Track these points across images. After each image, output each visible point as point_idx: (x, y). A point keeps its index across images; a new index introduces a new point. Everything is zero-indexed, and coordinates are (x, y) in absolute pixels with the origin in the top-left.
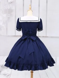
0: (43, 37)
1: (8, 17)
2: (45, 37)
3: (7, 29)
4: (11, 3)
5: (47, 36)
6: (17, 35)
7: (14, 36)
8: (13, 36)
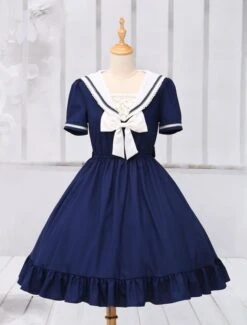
0: (191, 167)
1: (30, 80)
2: (200, 167)
4: (39, 16)
5: (209, 163)
7: (58, 164)
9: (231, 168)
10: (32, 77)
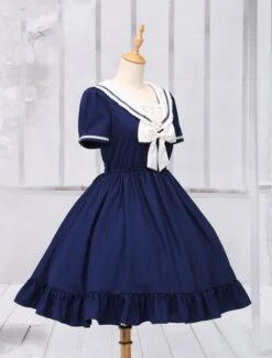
1: (28, 102)
2: (202, 191)
3: (22, 156)
4: (38, 37)
5: (212, 187)
6: (67, 183)
7: (57, 189)
8: (49, 189)
9: (233, 192)
10: (30, 100)
